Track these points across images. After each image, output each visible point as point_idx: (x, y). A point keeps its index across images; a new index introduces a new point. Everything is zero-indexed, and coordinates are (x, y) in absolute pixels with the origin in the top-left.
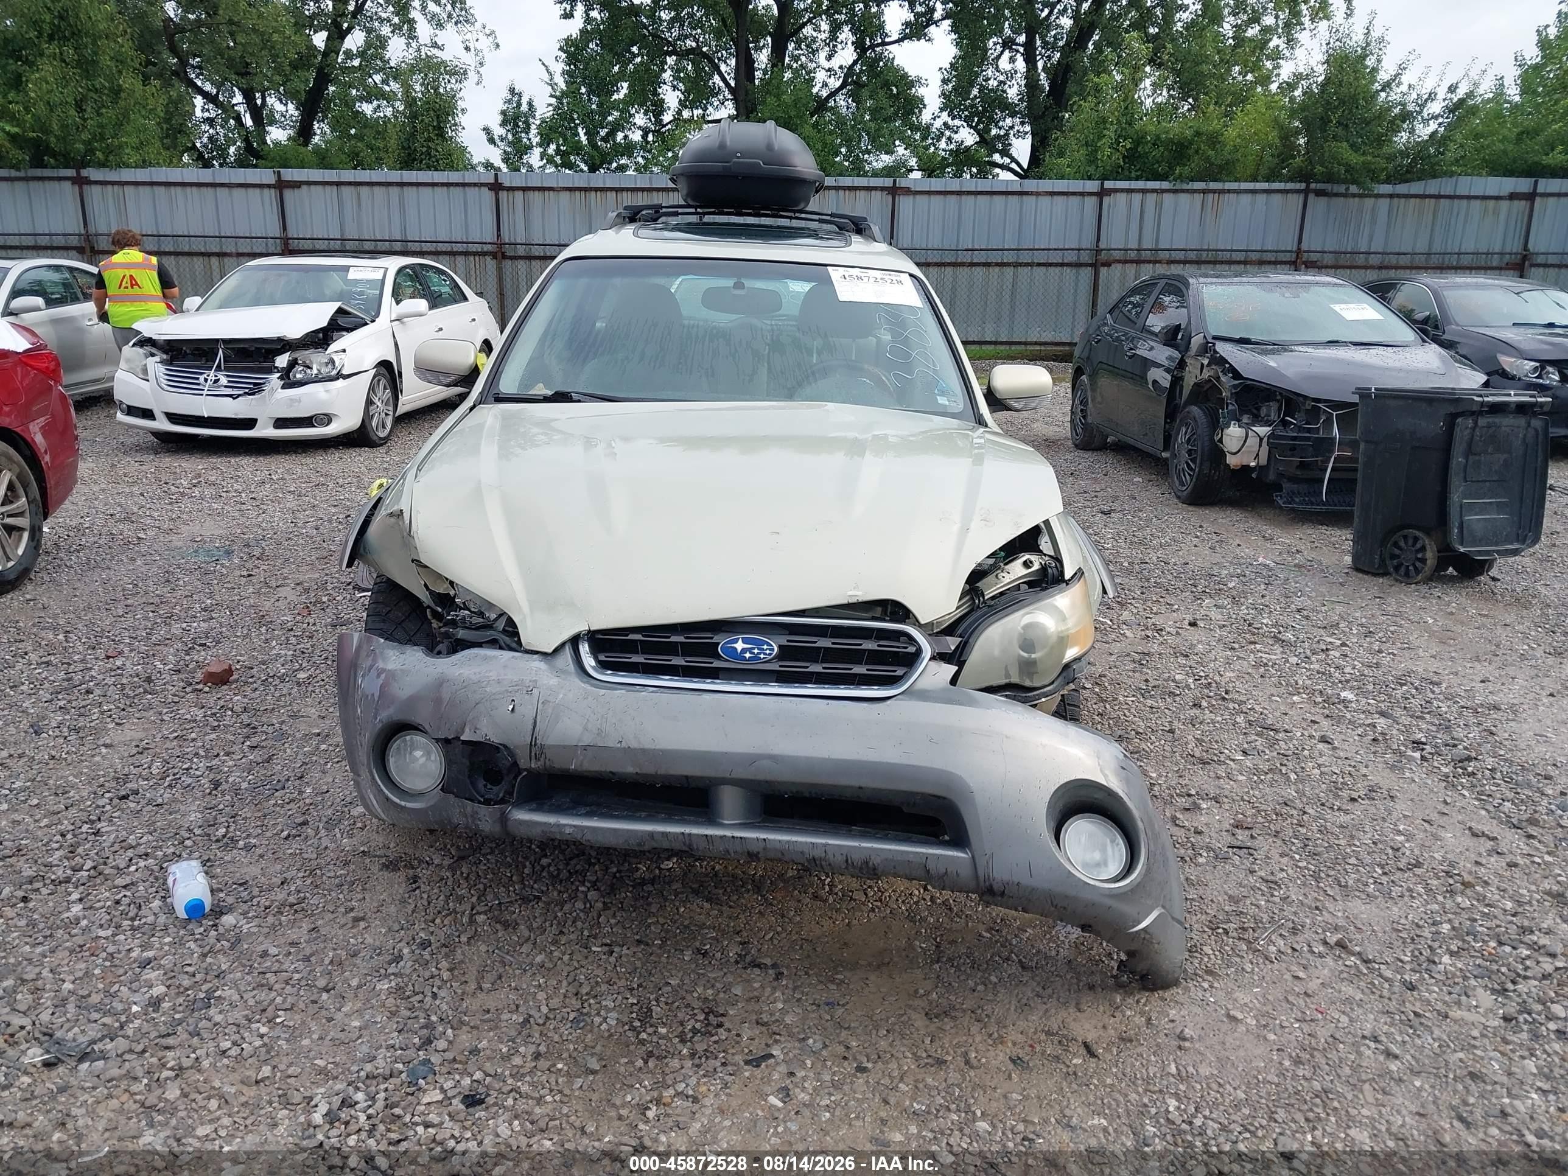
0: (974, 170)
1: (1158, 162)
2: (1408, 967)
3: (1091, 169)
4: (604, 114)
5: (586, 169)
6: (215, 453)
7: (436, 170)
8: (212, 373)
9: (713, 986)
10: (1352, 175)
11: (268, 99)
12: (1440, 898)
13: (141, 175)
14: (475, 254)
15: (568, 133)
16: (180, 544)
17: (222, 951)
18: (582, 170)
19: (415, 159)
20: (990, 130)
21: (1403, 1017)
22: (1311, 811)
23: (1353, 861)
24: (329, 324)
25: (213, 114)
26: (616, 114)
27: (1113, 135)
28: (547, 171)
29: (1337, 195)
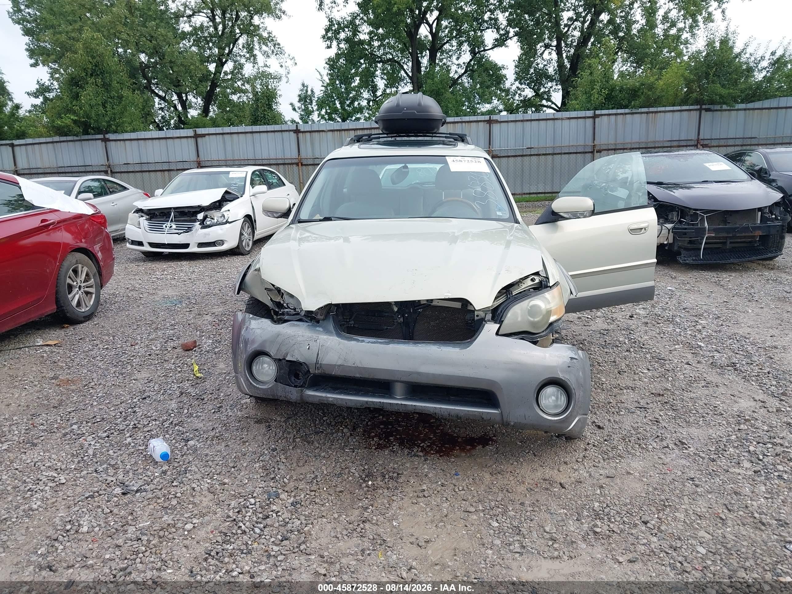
0: (533, 109)
1: (622, 100)
2: (713, 452)
3: (589, 105)
4: (348, 93)
5: (340, 120)
6: (171, 260)
7: (268, 125)
8: (169, 223)
9: (397, 464)
10: (723, 100)
11: (188, 97)
12: (733, 426)
13: (133, 135)
14: (288, 164)
15: (331, 104)
16: (158, 299)
17: (190, 454)
18: (338, 122)
19: (258, 120)
20: (540, 89)
21: (707, 472)
22: (677, 393)
23: (694, 412)
24: (221, 198)
25: (163, 106)
26: (354, 93)
27: (598, 88)
28: (321, 123)
29: (717, 110)
